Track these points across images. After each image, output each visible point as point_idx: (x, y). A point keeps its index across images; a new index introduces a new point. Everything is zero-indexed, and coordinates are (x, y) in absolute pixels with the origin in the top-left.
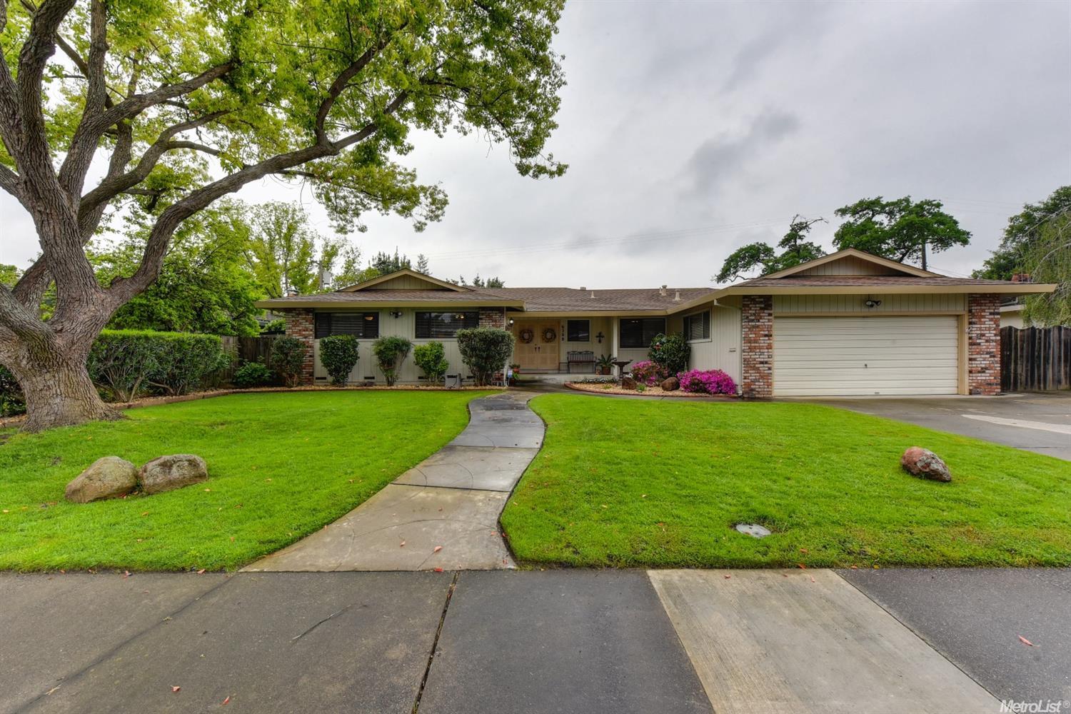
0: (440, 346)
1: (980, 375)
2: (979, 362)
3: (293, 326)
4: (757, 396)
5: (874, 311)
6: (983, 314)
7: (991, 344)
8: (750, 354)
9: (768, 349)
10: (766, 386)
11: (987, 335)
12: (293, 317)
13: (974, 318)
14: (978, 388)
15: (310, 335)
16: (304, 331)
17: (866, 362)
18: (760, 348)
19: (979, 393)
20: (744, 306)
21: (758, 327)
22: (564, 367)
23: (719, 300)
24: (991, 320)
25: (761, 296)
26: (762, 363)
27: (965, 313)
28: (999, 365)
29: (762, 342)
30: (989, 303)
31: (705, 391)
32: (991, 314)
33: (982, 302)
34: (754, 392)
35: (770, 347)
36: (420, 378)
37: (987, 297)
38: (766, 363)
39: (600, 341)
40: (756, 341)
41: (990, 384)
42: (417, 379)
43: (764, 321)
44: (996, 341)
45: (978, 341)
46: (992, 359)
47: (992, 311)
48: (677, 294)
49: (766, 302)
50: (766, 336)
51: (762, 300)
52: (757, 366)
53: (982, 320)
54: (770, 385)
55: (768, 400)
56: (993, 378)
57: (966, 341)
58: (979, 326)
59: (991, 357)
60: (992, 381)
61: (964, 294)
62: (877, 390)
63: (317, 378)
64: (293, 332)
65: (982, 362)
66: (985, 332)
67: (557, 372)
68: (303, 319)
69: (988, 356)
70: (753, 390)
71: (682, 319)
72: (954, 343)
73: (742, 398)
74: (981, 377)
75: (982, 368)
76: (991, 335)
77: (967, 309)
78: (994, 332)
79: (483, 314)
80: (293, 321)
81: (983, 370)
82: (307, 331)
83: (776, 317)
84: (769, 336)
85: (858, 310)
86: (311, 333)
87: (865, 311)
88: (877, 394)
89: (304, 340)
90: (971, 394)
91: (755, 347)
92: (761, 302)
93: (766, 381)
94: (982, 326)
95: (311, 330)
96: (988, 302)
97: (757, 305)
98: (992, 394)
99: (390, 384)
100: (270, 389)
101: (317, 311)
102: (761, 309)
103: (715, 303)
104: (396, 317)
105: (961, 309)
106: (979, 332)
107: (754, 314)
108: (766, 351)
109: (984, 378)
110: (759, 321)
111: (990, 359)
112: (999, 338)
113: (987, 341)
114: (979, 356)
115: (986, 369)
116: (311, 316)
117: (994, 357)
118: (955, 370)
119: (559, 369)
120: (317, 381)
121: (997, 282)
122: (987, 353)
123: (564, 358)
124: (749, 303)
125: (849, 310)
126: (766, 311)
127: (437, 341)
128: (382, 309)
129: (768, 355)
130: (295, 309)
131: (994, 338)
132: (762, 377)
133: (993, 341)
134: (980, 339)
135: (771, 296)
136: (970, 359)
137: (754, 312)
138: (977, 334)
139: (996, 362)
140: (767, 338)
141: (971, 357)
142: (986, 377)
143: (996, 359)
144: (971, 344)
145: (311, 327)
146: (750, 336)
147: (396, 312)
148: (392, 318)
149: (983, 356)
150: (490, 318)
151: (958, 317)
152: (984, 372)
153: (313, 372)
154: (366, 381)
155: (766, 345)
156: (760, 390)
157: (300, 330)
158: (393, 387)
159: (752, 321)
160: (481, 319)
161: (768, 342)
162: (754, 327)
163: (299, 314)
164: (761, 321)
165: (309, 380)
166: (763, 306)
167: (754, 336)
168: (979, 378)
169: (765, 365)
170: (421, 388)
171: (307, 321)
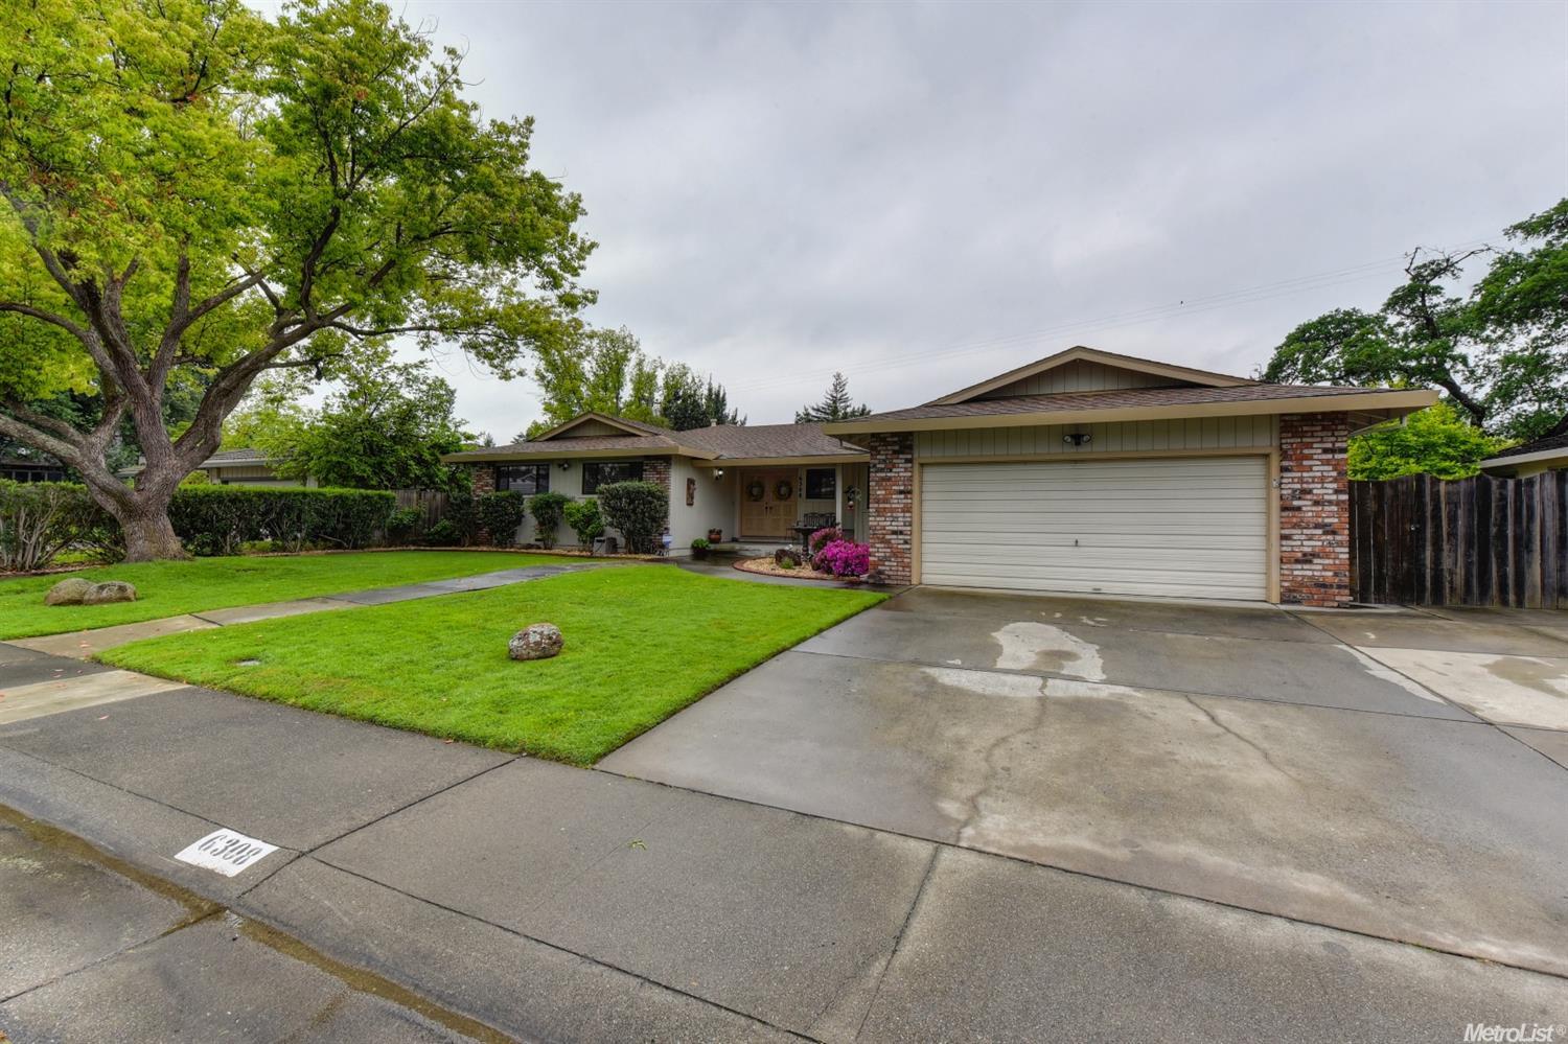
1: (1299, 566)
2: (1299, 543)
3: (477, 481)
4: (887, 582)
5: (1084, 451)
6: (1306, 451)
7: (1326, 508)
8: (878, 519)
9: (903, 512)
10: (901, 569)
11: (1315, 491)
12: (477, 471)
13: (1290, 459)
14: (1294, 591)
16: (485, 486)
17: (1077, 537)
18: (892, 510)
19: (1298, 602)
20: (872, 448)
21: (889, 479)
24: (1326, 462)
25: (893, 434)
26: (894, 533)
27: (1273, 450)
28: (1347, 550)
29: (896, 501)
30: (1322, 430)
32: (1325, 451)
33: (1305, 429)
34: (883, 577)
35: (907, 510)
37: (1317, 420)
38: (904, 532)
40: (886, 501)
41: (1324, 586)
43: (900, 471)
44: (1338, 503)
45: (1296, 503)
46: (1330, 537)
47: (1330, 445)
49: (902, 443)
50: (901, 492)
51: (896, 439)
52: (888, 537)
53: (1305, 463)
54: (907, 566)
56: (1331, 574)
57: (1276, 504)
58: (1299, 474)
59: (1326, 533)
60: (1328, 581)
61: (1271, 416)
65: (1305, 543)
66: (1311, 486)
68: (485, 473)
69: (1320, 532)
70: (881, 572)
72: (1260, 506)
73: (866, 584)
74: (1302, 572)
75: (1305, 555)
76: (1327, 491)
77: (1275, 443)
78: (1335, 486)
80: (477, 476)
81: (1307, 559)
82: (488, 486)
83: (922, 464)
84: (907, 492)
85: (1056, 450)
87: (1071, 451)
88: (1097, 591)
90: (1283, 602)
91: (885, 508)
92: (894, 443)
93: (900, 560)
94: (1305, 474)
96: (1319, 428)
97: (889, 448)
98: (1326, 604)
102: (895, 452)
104: (564, 470)
106: (1298, 486)
107: (884, 460)
108: (902, 515)
109: (1310, 573)
110: (891, 471)
111: (1324, 538)
112: (1345, 497)
113: (1316, 503)
114: (1299, 532)
115: (1314, 555)
116: (491, 470)
117: (1334, 533)
122: (1317, 526)
124: (877, 444)
125: (1042, 450)
126: (901, 456)
129: (905, 522)
130: (479, 462)
131: (1334, 497)
132: (895, 555)
133: (1330, 503)
134: (1300, 499)
135: (911, 433)
136: (1283, 537)
137: (884, 457)
138: (1294, 491)
139: (1340, 545)
140: (902, 496)
141: (1283, 532)
142: (1317, 570)
143: (1338, 538)
144: (1284, 509)
145: (492, 481)
146: (879, 492)
147: (563, 465)
148: (561, 471)
149: (1305, 531)
150: (655, 468)
151: (1266, 457)
152: (1310, 562)
155: (902, 506)
156: (891, 573)
159: (882, 470)
161: (904, 501)
162: (883, 479)
163: (482, 468)
164: (894, 470)
166: (897, 448)
167: (883, 492)
168: (1296, 573)
169: (900, 537)
171: (488, 476)
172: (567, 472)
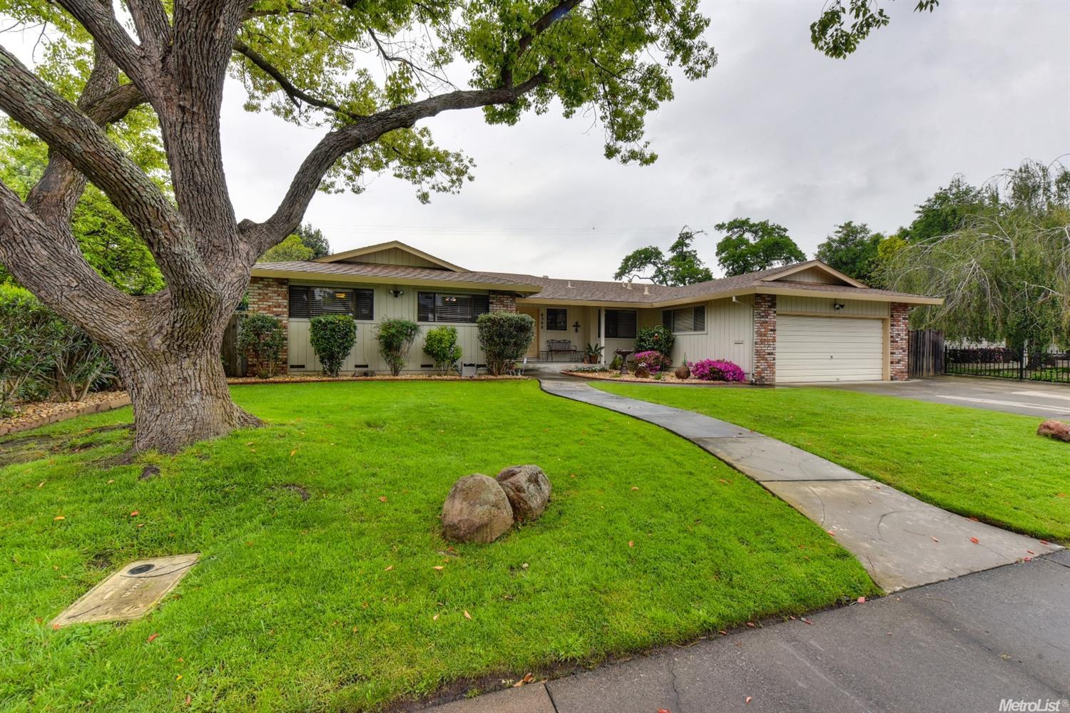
0: (454, 331)
1: (897, 365)
2: (896, 356)
3: (260, 300)
4: (765, 383)
5: (837, 312)
6: (899, 318)
7: (903, 342)
8: (761, 346)
10: (771, 374)
11: (901, 335)
12: (259, 288)
13: (894, 321)
14: (896, 375)
15: (284, 313)
16: (276, 307)
17: (831, 354)
18: (768, 341)
19: (896, 379)
20: (756, 303)
21: (767, 322)
22: (543, 356)
23: (737, 298)
24: (903, 323)
25: (769, 296)
26: (769, 354)
27: (888, 317)
28: (907, 358)
29: (769, 336)
30: (903, 310)
31: (722, 378)
32: (903, 318)
33: (898, 309)
34: (763, 380)
35: (774, 341)
36: (422, 366)
37: (901, 306)
38: (772, 354)
39: (576, 331)
40: (765, 335)
41: (902, 372)
42: (419, 367)
43: (771, 318)
44: (905, 339)
45: (896, 339)
46: (904, 353)
47: (903, 316)
48: (646, 288)
49: (772, 300)
50: (772, 330)
51: (770, 298)
52: (765, 356)
53: (898, 323)
54: (774, 373)
55: (771, 386)
56: (903, 367)
57: (889, 339)
58: (897, 328)
59: (903, 351)
60: (903, 370)
61: (889, 302)
62: (838, 377)
63: (292, 367)
64: (260, 309)
65: (898, 356)
66: (900, 332)
67: (535, 360)
68: (275, 292)
69: (901, 351)
70: (763, 377)
71: (662, 314)
72: (881, 341)
73: (752, 384)
75: (897, 360)
76: (903, 334)
77: (890, 314)
78: (905, 332)
79: (493, 298)
80: (259, 294)
81: (898, 362)
82: (280, 307)
83: (778, 315)
84: (774, 330)
85: (828, 311)
86: (286, 310)
87: (834, 313)
88: (838, 380)
89: (276, 318)
90: (892, 379)
91: (764, 340)
92: (769, 301)
93: (771, 369)
94: (899, 328)
95: (285, 307)
96: (901, 309)
97: (766, 303)
98: (903, 379)
99: (396, 372)
100: (236, 381)
101: (292, 284)
102: (769, 307)
103: (734, 299)
104: (396, 296)
105: (885, 314)
106: (897, 332)
107: (764, 311)
108: (772, 343)
109: (899, 368)
110: (767, 318)
111: (902, 353)
112: (907, 337)
113: (901, 339)
114: (896, 351)
115: (901, 360)
116: (285, 289)
117: (905, 351)
118: (881, 361)
119: (538, 357)
120: (292, 370)
121: (905, 294)
122: (901, 349)
123: (543, 347)
124: (760, 301)
125: (823, 311)
126: (772, 309)
127: (449, 325)
128: (379, 286)
129: (773, 348)
130: (262, 279)
131: (905, 337)
132: (769, 366)
134: (897, 337)
135: (775, 296)
136: (892, 353)
137: (764, 309)
138: (896, 334)
139: (906, 355)
140: (772, 333)
141: (892, 351)
142: (900, 366)
143: (906, 353)
144: (892, 342)
145: (285, 302)
146: (761, 330)
147: (396, 291)
148: (391, 299)
149: (898, 351)
150: (501, 302)
151: (883, 320)
153: (286, 359)
154: (358, 369)
155: (772, 338)
156: (767, 377)
157: (269, 306)
158: (399, 377)
159: (762, 317)
160: (492, 303)
161: (773, 336)
162: (764, 322)
163: (268, 286)
164: (769, 317)
165: (283, 368)
166: (770, 304)
167: (764, 330)
168: (896, 367)
169: (771, 356)
170: (433, 377)
171: (279, 295)
172: (398, 300)
